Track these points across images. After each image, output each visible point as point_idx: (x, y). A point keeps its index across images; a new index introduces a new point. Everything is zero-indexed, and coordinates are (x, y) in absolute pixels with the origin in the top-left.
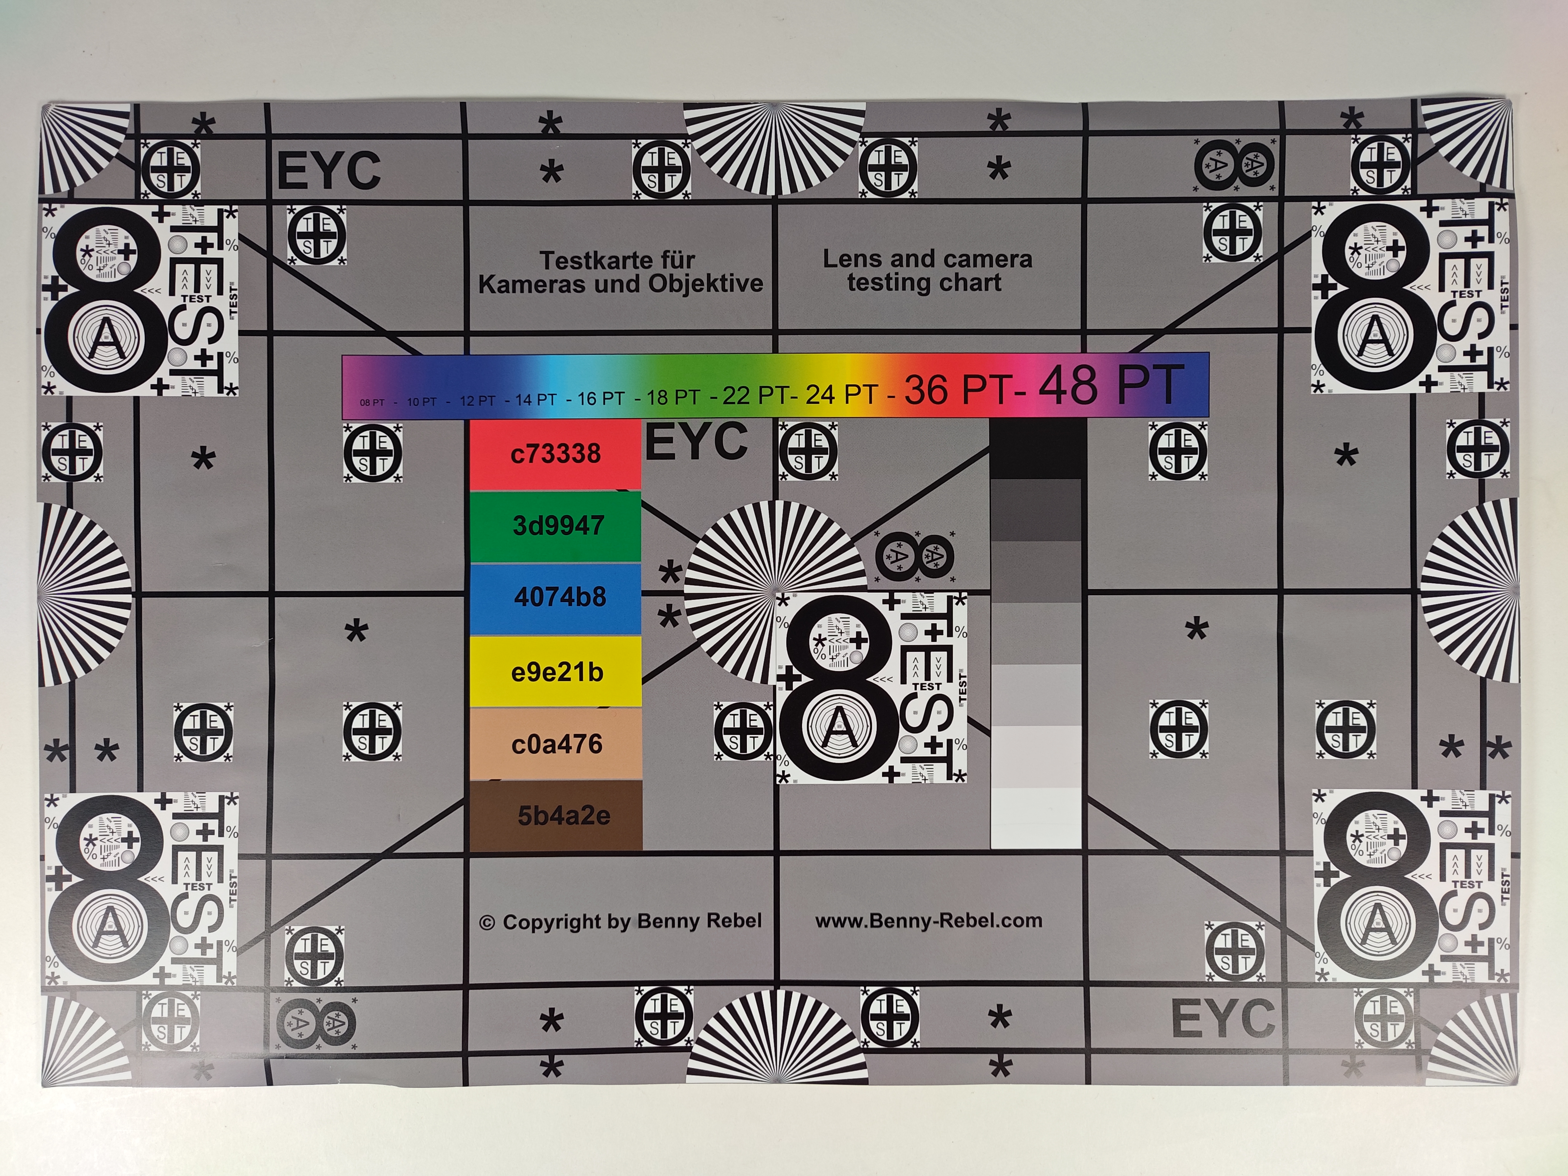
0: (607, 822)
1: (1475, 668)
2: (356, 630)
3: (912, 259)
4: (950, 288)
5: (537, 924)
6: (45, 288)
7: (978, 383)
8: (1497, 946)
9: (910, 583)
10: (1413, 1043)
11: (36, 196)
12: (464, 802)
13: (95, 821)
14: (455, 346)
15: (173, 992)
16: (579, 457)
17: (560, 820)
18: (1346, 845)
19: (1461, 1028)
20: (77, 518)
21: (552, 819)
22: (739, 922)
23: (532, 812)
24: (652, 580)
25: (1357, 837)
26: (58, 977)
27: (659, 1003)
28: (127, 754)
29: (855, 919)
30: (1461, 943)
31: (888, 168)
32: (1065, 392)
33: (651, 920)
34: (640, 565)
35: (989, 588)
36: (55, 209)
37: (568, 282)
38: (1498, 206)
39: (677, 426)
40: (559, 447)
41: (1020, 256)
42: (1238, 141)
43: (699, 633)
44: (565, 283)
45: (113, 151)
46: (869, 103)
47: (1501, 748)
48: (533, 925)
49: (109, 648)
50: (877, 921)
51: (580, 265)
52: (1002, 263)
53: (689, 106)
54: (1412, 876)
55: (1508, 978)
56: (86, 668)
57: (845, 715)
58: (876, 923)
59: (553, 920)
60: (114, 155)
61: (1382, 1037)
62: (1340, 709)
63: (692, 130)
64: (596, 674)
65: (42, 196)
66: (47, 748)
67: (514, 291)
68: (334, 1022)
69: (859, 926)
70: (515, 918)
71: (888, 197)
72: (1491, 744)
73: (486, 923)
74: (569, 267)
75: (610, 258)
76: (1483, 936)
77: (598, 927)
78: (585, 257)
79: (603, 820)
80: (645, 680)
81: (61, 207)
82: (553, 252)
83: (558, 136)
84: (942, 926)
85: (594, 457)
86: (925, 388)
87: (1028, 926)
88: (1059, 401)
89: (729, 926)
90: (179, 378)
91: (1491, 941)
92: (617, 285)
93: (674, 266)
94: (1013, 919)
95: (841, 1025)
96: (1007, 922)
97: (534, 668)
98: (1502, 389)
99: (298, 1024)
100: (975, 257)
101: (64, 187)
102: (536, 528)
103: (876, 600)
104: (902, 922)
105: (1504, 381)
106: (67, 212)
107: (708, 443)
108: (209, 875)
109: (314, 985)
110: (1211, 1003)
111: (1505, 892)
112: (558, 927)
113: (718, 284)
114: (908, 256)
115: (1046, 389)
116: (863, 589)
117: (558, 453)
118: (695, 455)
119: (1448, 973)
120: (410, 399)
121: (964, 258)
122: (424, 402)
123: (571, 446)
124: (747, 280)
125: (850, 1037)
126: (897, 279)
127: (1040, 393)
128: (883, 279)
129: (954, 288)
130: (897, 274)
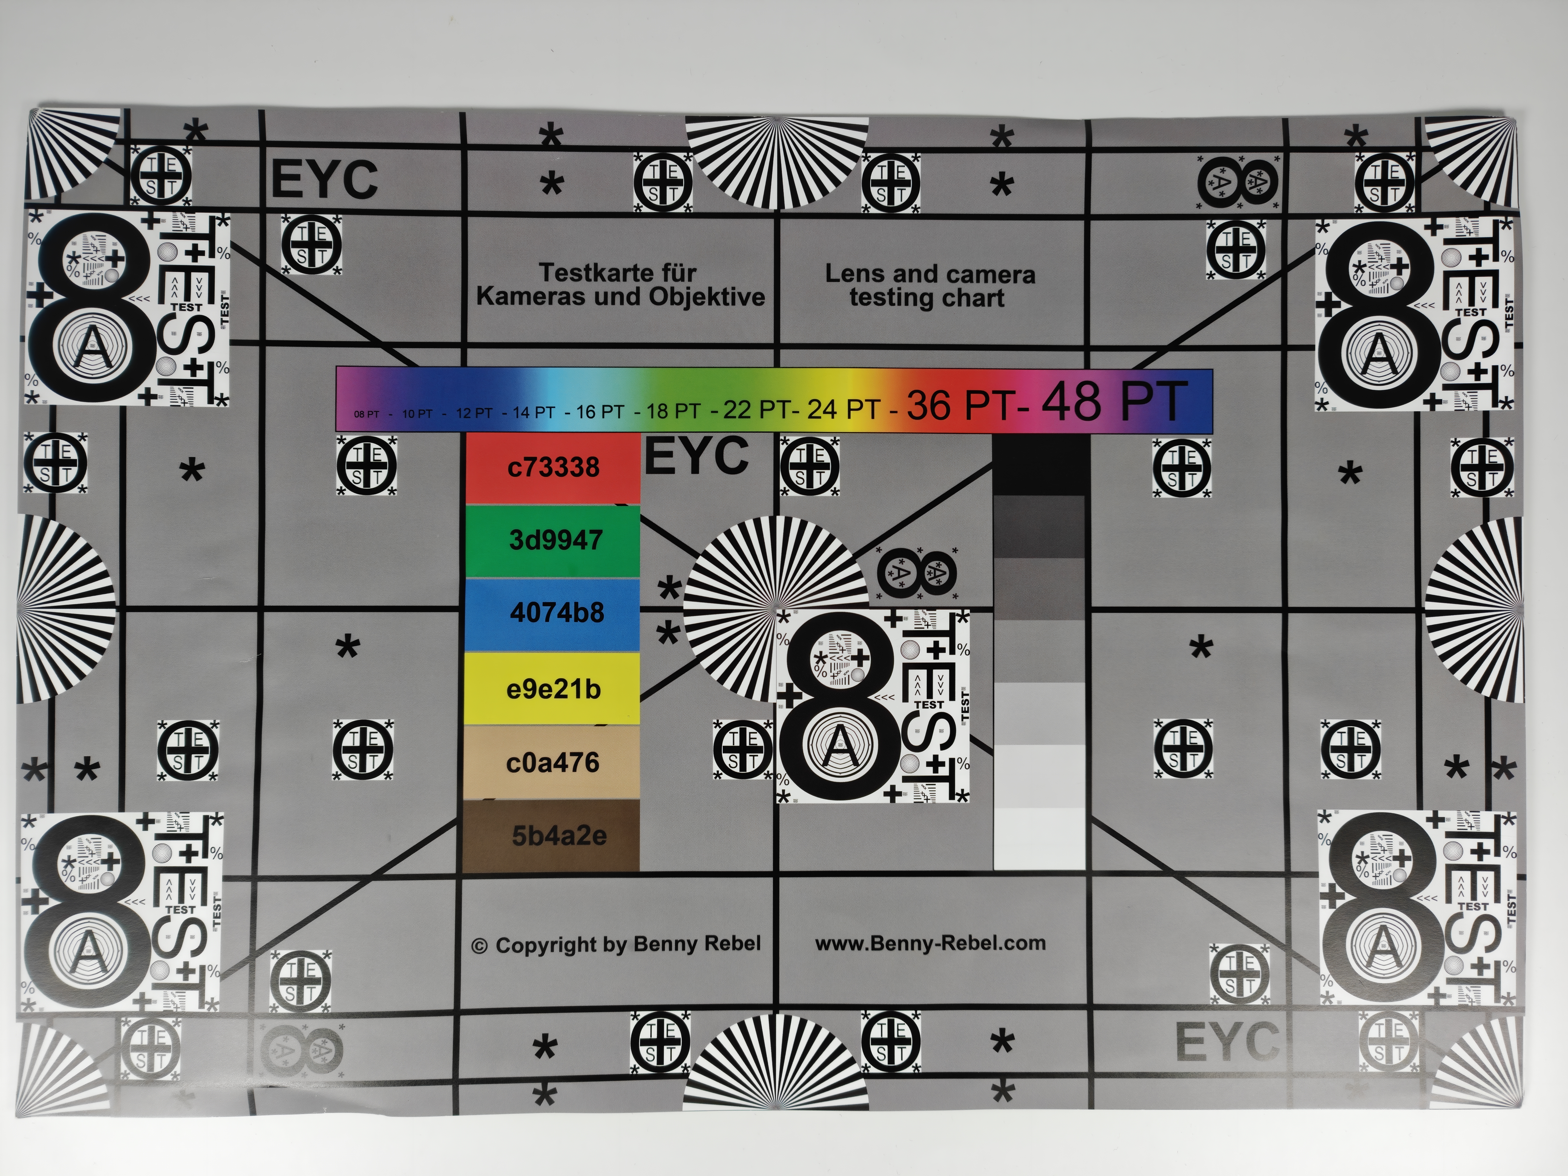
0: (603, 842)
1: (1480, 687)
2: (348, 646)
3: (915, 274)
4: (953, 303)
5: (531, 947)
6: (31, 295)
7: (981, 399)
8: (1503, 969)
9: (912, 600)
10: (1418, 1066)
11: (22, 201)
12: (457, 822)
13: (74, 842)
14: (452, 358)
15: (154, 1018)
16: (577, 471)
17: (555, 840)
18: (1352, 867)
19: (1466, 1051)
20: (60, 530)
21: (548, 839)
22: (738, 945)
23: (526, 832)
24: (652, 596)
25: (1363, 858)
26: (34, 1003)
27: (655, 1028)
28: (108, 773)
29: (856, 941)
30: (1467, 966)
31: (891, 183)
32: (1068, 408)
33: (648, 943)
34: (639, 581)
35: (992, 606)
36: (42, 215)
37: (568, 294)
38: (1503, 225)
39: (677, 440)
40: (557, 460)
41: (1023, 272)
42: (1242, 159)
43: (698, 650)
44: (564, 295)
45: (101, 156)
46: (873, 118)
47: (1506, 768)
48: (527, 948)
49: (91, 663)
50: (878, 943)
51: (580, 277)
52: (1005, 279)
53: (691, 119)
54: (1418, 898)
55: (1514, 1001)
56: (67, 684)
57: (846, 733)
58: (877, 946)
59: (547, 943)
60: (103, 160)
61: (1387, 1060)
62: (1345, 729)
63: (694, 143)
64: (593, 691)
65: (28, 201)
66: (25, 766)
67: (513, 303)
68: (320, 1050)
69: (859, 948)
70: (508, 940)
71: (891, 213)
72: (1496, 765)
73: (479, 946)
74: (569, 279)
75: (610, 270)
76: (1489, 959)
77: (594, 950)
78: (585, 269)
79: (600, 840)
80: (643, 697)
81: (48, 212)
82: (552, 264)
83: (559, 147)
84: (944, 948)
85: (593, 471)
86: (927, 403)
87: (1031, 948)
88: (1062, 417)
89: (728, 948)
90: (168, 388)
91: (1497, 964)
92: (618, 297)
93: (675, 279)
94: (1016, 941)
95: (841, 1049)
96: (1010, 944)
97: (530, 685)
98: (1506, 408)
99: (283, 1051)
100: (978, 272)
101: (51, 191)
102: (533, 542)
103: (877, 617)
104: (903, 944)
105: (1509, 400)
106: (54, 218)
107: (708, 458)
108: (193, 897)
109: (301, 1011)
110: (1216, 1027)
111: (1511, 915)
112: (552, 950)
113: (720, 298)
114: (911, 271)
115: (1049, 405)
116: (864, 605)
117: (556, 466)
118: (695, 469)
119: (1454, 996)
120: (405, 411)
121: (967, 273)
122: (420, 414)
123: (569, 460)
124: (749, 294)
125: (850, 1062)
126: (899, 294)
127: (1043, 410)
128: (886, 294)
129: (957, 303)
130: (899, 289)
